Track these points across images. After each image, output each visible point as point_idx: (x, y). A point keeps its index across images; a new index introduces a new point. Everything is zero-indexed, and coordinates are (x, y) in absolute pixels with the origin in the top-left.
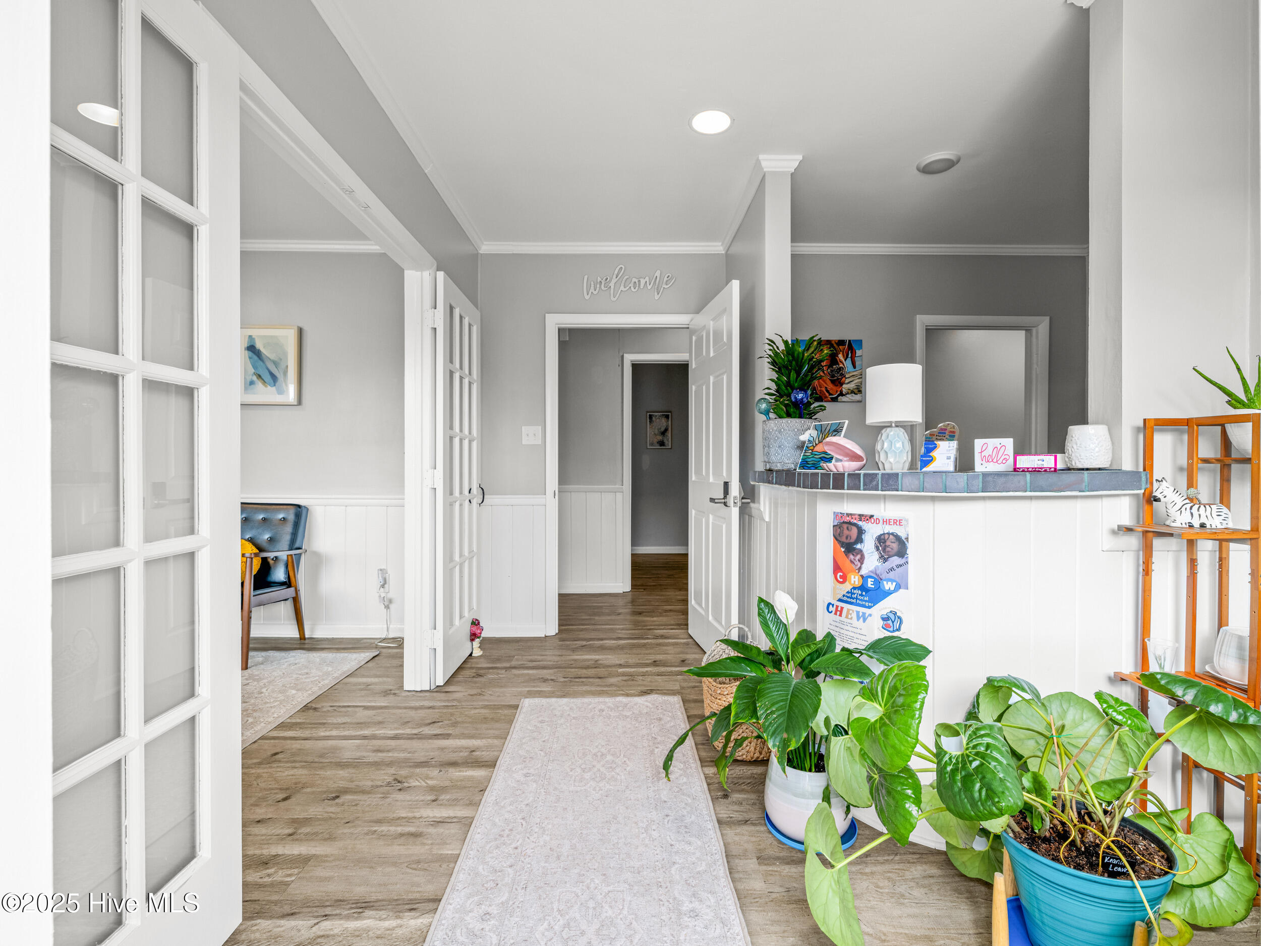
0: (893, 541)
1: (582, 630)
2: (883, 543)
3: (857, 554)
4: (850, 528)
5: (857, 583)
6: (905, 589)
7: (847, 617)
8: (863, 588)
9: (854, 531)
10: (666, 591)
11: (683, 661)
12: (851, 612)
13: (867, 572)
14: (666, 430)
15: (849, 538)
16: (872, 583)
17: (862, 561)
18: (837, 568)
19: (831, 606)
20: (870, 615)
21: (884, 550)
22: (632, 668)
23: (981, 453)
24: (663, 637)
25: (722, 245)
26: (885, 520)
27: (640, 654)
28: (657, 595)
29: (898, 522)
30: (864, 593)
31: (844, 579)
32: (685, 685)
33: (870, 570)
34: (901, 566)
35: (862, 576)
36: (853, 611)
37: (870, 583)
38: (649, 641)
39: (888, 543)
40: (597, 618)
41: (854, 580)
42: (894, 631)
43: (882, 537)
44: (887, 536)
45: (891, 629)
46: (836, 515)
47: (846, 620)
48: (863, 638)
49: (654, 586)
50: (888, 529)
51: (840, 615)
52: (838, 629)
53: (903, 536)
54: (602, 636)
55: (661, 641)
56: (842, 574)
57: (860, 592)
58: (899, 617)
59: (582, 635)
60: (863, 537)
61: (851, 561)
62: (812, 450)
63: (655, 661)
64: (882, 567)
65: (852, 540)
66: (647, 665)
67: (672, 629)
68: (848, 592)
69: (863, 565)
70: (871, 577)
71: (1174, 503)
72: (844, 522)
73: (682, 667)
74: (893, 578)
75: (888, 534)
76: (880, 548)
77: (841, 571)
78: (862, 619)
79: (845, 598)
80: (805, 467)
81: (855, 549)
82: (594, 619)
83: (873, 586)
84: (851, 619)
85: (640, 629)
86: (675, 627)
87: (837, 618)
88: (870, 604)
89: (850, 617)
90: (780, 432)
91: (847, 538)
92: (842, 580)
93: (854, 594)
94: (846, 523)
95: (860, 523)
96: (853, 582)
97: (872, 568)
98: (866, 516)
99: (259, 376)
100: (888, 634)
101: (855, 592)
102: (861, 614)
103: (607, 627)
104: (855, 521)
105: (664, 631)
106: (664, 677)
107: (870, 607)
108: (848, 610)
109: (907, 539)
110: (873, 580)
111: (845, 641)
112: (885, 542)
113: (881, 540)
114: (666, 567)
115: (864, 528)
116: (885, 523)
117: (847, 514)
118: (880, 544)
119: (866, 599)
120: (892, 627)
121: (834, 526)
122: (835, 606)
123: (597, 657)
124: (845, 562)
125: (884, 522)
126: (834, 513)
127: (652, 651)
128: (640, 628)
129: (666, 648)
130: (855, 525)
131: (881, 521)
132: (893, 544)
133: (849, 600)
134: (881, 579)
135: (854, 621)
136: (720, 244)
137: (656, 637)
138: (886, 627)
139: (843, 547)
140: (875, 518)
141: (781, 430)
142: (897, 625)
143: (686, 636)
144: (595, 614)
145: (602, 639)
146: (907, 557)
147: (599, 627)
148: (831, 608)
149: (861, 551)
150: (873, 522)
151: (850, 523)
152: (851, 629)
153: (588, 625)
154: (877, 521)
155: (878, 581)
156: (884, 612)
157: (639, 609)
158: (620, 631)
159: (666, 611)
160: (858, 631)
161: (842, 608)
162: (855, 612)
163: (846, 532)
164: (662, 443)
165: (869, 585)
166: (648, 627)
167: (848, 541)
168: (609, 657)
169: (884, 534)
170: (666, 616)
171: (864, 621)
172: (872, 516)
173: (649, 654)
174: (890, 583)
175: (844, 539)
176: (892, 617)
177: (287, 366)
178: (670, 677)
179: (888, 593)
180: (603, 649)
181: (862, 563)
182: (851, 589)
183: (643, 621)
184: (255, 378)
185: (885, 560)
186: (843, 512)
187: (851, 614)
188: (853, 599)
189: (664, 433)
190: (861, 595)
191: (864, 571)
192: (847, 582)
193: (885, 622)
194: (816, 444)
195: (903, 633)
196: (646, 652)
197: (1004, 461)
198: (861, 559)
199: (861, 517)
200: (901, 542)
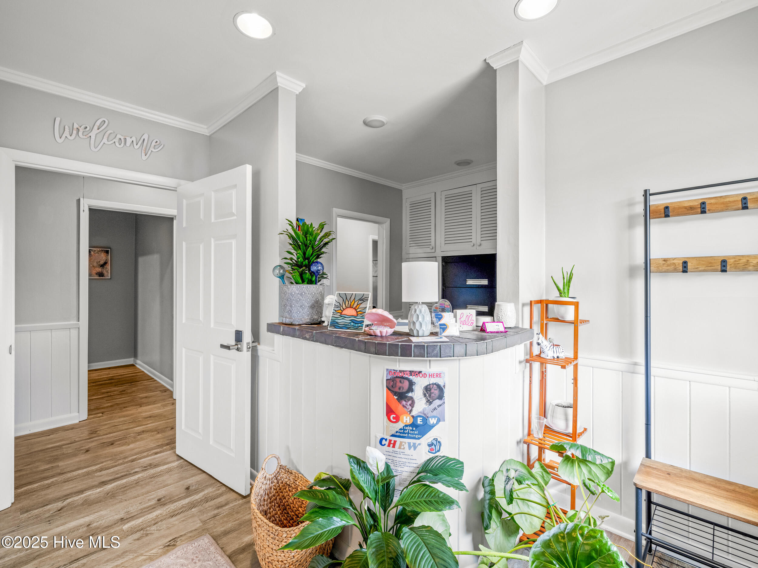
0: (435, 389)
1: (48, 486)
2: (429, 391)
3: (409, 400)
4: (402, 381)
5: (408, 422)
6: (443, 421)
7: (400, 448)
8: (414, 425)
9: (406, 384)
10: (127, 411)
11: (188, 488)
12: (403, 444)
13: (417, 412)
14: (105, 263)
15: (402, 389)
16: (421, 421)
17: (412, 405)
18: (389, 411)
19: (384, 440)
20: (420, 444)
21: (430, 396)
22: (137, 518)
23: (460, 319)
24: (151, 466)
25: (207, 128)
26: (430, 375)
27: (138, 496)
28: (120, 417)
29: (438, 375)
30: (414, 429)
31: (397, 419)
32: (205, 517)
33: (419, 411)
34: (440, 405)
35: (413, 416)
36: (405, 443)
37: (419, 421)
38: (139, 475)
39: (432, 391)
40: (61, 464)
41: (406, 419)
42: (436, 452)
43: (429, 387)
44: (431, 386)
45: (434, 452)
46: (389, 371)
47: (399, 450)
48: (414, 461)
49: (111, 406)
50: (433, 380)
51: (394, 447)
52: (391, 458)
53: (442, 384)
54: (79, 486)
55: (152, 471)
56: (395, 416)
57: (411, 428)
58: (439, 442)
59: (52, 493)
60: (414, 387)
61: (404, 406)
62: (341, 313)
63: (159, 500)
64: (428, 408)
65: (404, 390)
66: (153, 508)
67: (156, 453)
68: (401, 429)
69: (414, 409)
70: (420, 416)
71: (546, 346)
72: (397, 377)
73: (190, 496)
74: (435, 415)
75: (433, 384)
76: (427, 395)
77: (394, 413)
78: (413, 448)
79: (398, 434)
80: (336, 327)
81: (407, 397)
82: (58, 466)
83: (422, 423)
84: (404, 448)
85: (121, 464)
86: (158, 450)
87: (391, 449)
88: (419, 436)
89: (402, 447)
90: (301, 294)
91: (400, 389)
92: (395, 420)
93: (406, 430)
94: (399, 377)
95: (411, 377)
96: (405, 421)
97: (421, 410)
98: (416, 372)
100: (432, 455)
101: (407, 428)
102: (412, 444)
103: (80, 472)
104: (407, 376)
105: (150, 458)
106: (178, 517)
107: (419, 438)
108: (401, 443)
109: (444, 386)
110: (422, 418)
111: (398, 466)
112: (431, 390)
113: (427, 389)
114: (111, 383)
115: (414, 381)
116: (430, 377)
117: (400, 371)
118: (427, 392)
119: (416, 433)
120: (435, 450)
121: (387, 380)
122: (388, 441)
123: (87, 519)
124: (398, 407)
125: (429, 375)
126: (387, 370)
127: (148, 488)
128: (121, 461)
129: (161, 479)
130: (406, 379)
131: (428, 376)
132: (435, 391)
133: (402, 435)
134: (428, 417)
135: (407, 451)
136: (206, 127)
137: (145, 468)
138: (430, 451)
139: (396, 396)
140: (423, 373)
141: (302, 293)
142: (437, 447)
143: (175, 458)
144: (56, 459)
145: (81, 492)
146: (444, 399)
147: (69, 475)
148: (384, 442)
149: (411, 398)
150: (421, 376)
151: (402, 377)
152: (403, 456)
153: (53, 476)
154: (425, 376)
156: (430, 441)
157: (108, 438)
158: (99, 474)
159: (140, 433)
160: (410, 457)
161: (395, 442)
162: (407, 444)
163: (399, 384)
164: (101, 275)
165: (419, 422)
166: (130, 459)
167: (401, 391)
168: (103, 513)
169: (430, 384)
170: (142, 439)
171: (415, 449)
172: (420, 372)
173: (148, 492)
174: (433, 419)
175: (397, 390)
176: (435, 442)
178: (186, 514)
179: (433, 426)
180: (88, 504)
181: (413, 407)
182: (404, 427)
183: (121, 453)
185: (431, 403)
186: (395, 369)
187: (403, 445)
188: (406, 433)
189: (103, 266)
190: (412, 430)
191: (414, 413)
192: (400, 422)
193: (430, 448)
194: (344, 309)
195: (442, 453)
196: (144, 491)
197: (472, 324)
198: (412, 403)
199: (411, 373)
200: (441, 389)
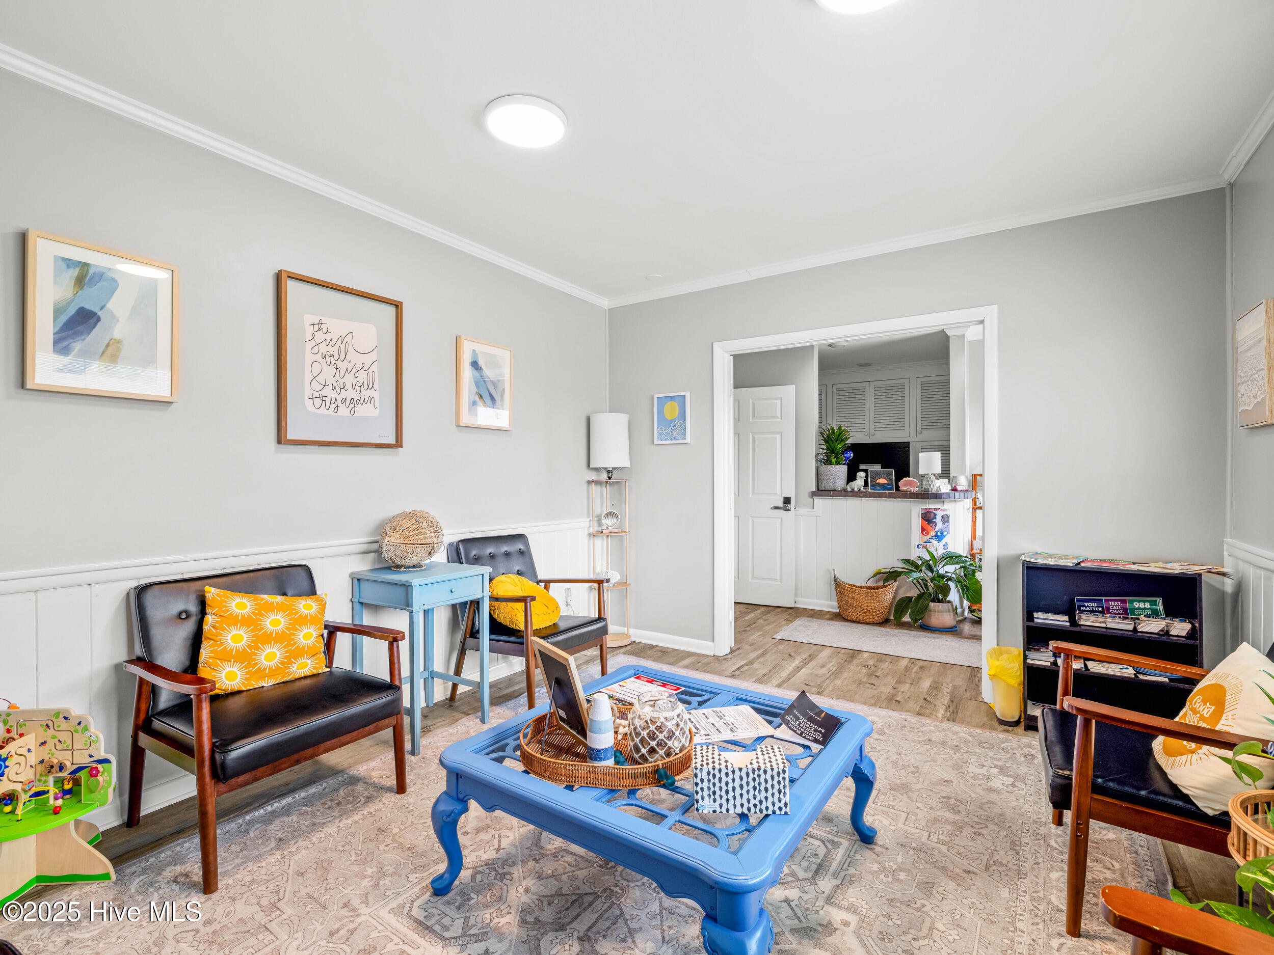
0: (946, 517)
4: (930, 514)
6: (951, 534)
8: (936, 536)
9: (933, 515)
15: (930, 518)
17: (935, 526)
18: (923, 530)
21: (943, 521)
29: (947, 510)
30: (936, 538)
31: (928, 534)
34: (947, 525)
35: (936, 531)
41: (933, 533)
46: (923, 509)
50: (945, 513)
53: (949, 515)
56: (926, 532)
57: (934, 538)
60: (936, 517)
61: (931, 526)
64: (943, 527)
68: (929, 538)
70: (939, 531)
74: (946, 530)
75: (945, 515)
77: (925, 530)
79: (928, 541)
81: (932, 522)
83: (940, 534)
92: (926, 534)
94: (928, 512)
95: (934, 512)
97: (939, 528)
99: (481, 397)
107: (938, 543)
112: (944, 518)
113: (942, 517)
115: (936, 513)
117: (929, 508)
118: (942, 519)
119: (937, 540)
120: (945, 548)
121: (921, 514)
122: (922, 545)
124: (928, 527)
130: (932, 512)
139: (927, 521)
146: (949, 522)
148: (920, 546)
149: (935, 522)
150: (939, 511)
151: (930, 512)
154: (942, 510)
155: (942, 533)
156: (946, 543)
161: (926, 545)
163: (928, 516)
165: (938, 534)
169: (943, 515)
172: (939, 509)
174: (945, 532)
175: (927, 518)
177: (504, 389)
179: (945, 536)
184: (477, 398)
185: (944, 524)
186: (926, 507)
188: (931, 540)
191: (936, 529)
199: (935, 509)
200: (948, 517)
